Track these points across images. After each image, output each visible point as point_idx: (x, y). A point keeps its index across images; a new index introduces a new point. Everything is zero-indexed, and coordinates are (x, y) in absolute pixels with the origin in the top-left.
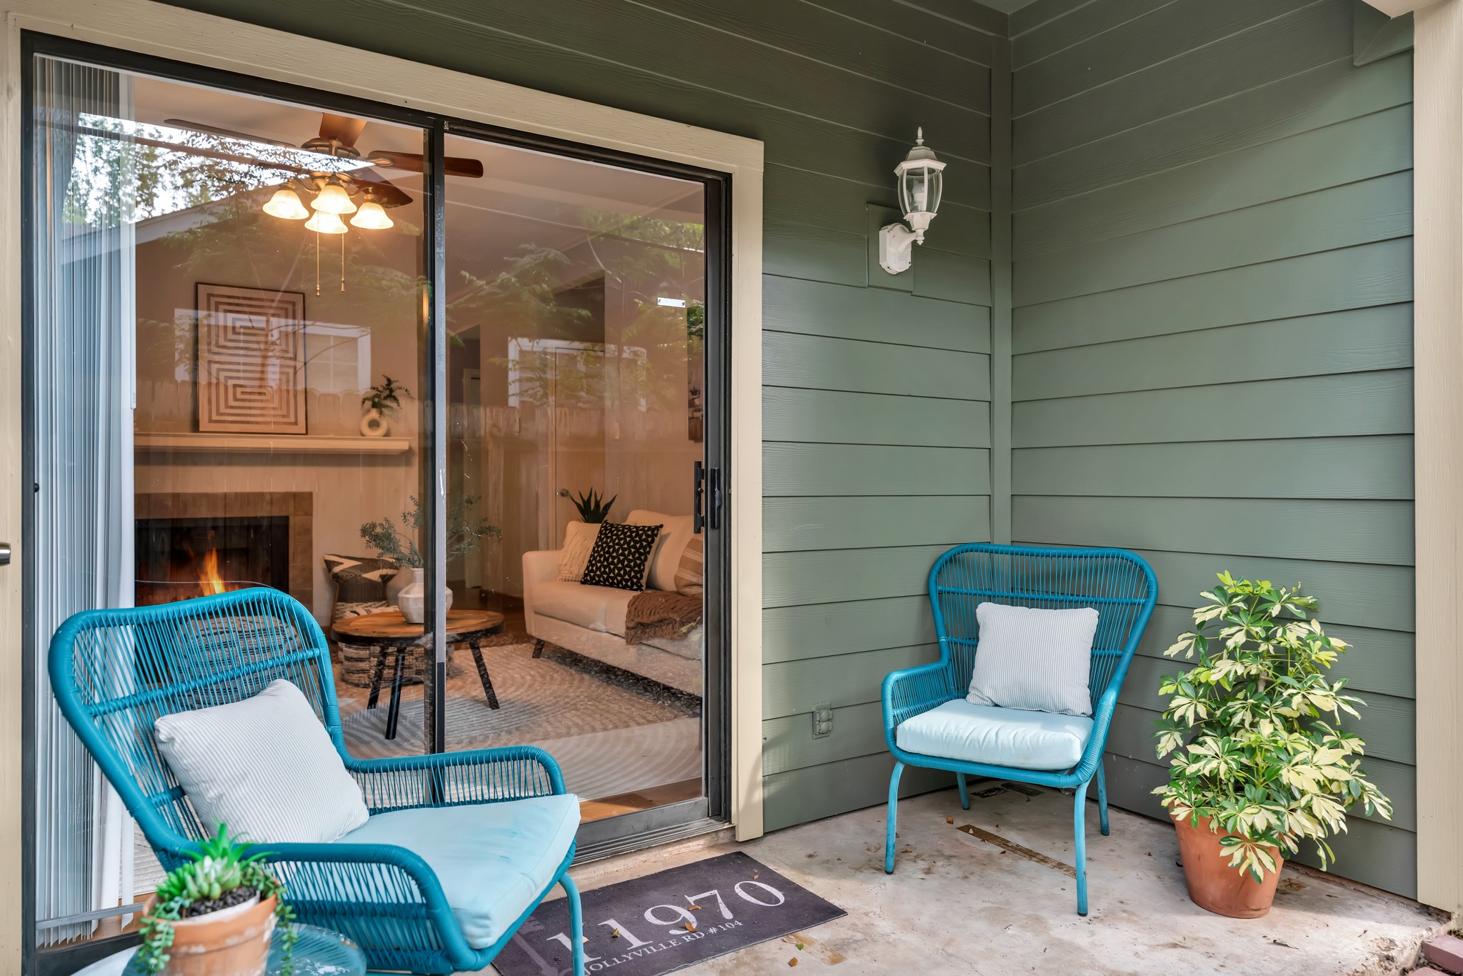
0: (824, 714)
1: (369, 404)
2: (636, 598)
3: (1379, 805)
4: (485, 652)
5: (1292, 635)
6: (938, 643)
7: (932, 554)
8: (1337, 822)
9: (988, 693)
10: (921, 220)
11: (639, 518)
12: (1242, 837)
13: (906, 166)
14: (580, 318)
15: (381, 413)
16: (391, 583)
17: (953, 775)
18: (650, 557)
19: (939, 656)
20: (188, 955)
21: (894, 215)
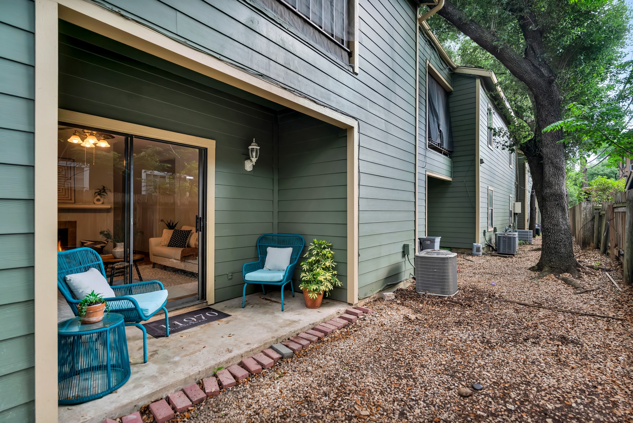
0: (230, 274)
1: (97, 194)
2: (183, 250)
3: (339, 284)
4: (139, 267)
5: (324, 252)
6: (258, 257)
7: (257, 237)
8: (331, 288)
9: (268, 267)
10: (254, 160)
11: (185, 228)
12: (311, 291)
13: (250, 147)
14: (168, 167)
15: (101, 197)
16: (104, 248)
17: (260, 285)
18: (188, 239)
19: (258, 260)
20: (89, 313)
21: (248, 158)
